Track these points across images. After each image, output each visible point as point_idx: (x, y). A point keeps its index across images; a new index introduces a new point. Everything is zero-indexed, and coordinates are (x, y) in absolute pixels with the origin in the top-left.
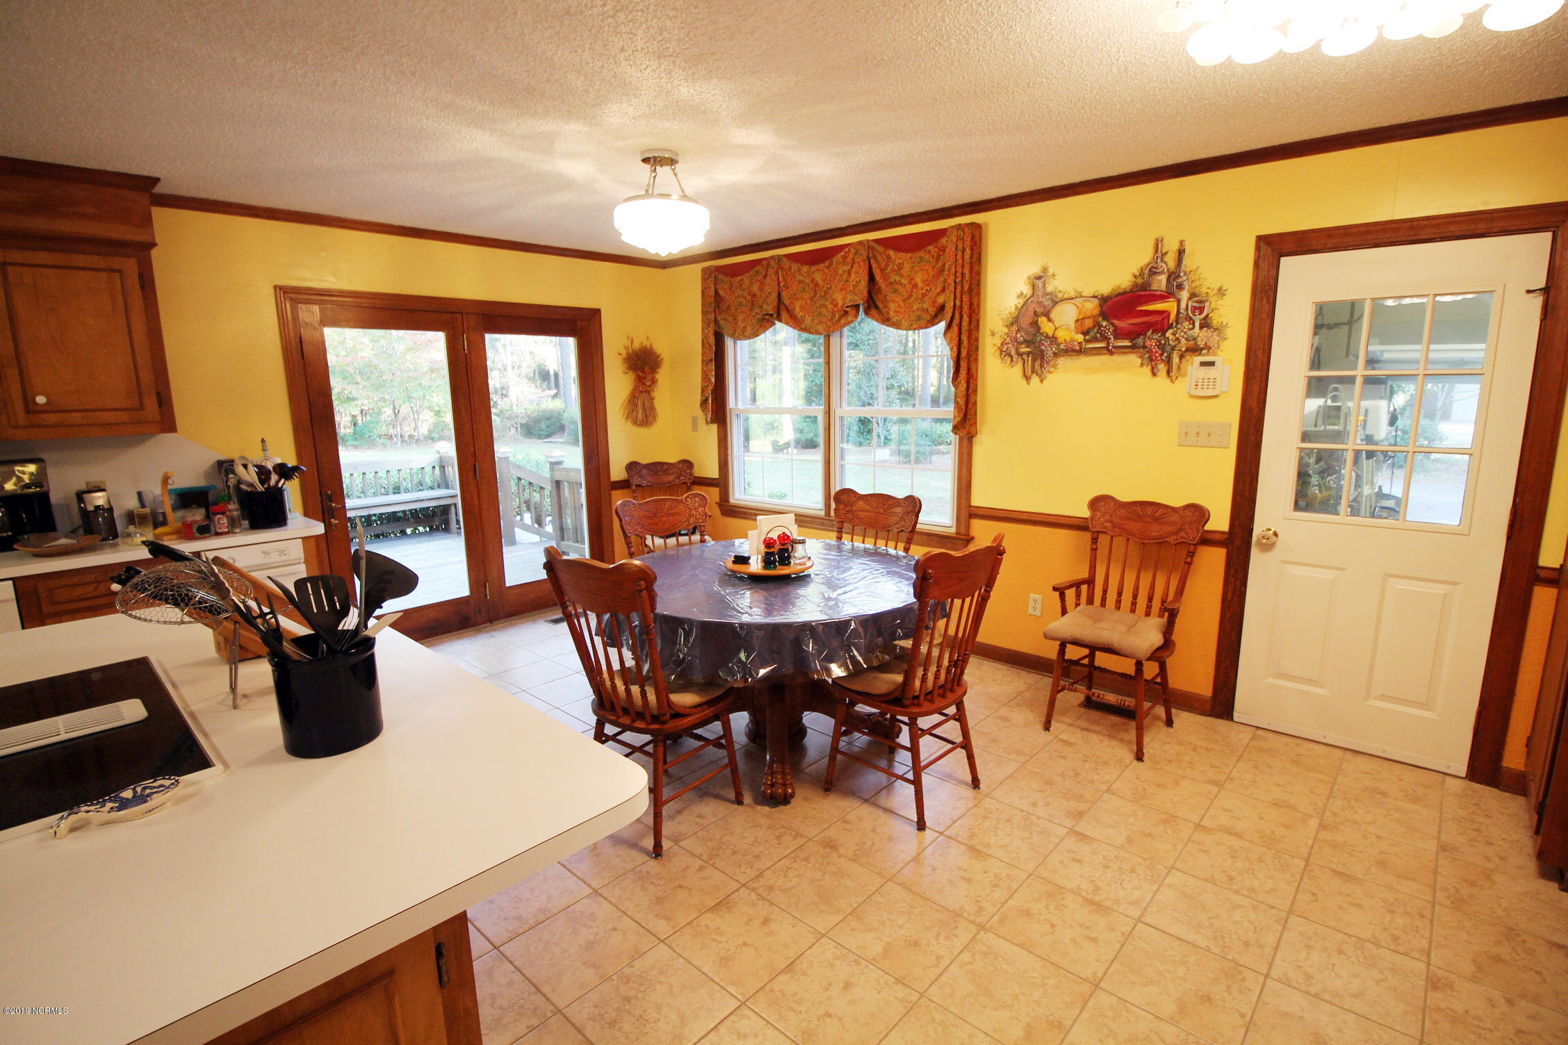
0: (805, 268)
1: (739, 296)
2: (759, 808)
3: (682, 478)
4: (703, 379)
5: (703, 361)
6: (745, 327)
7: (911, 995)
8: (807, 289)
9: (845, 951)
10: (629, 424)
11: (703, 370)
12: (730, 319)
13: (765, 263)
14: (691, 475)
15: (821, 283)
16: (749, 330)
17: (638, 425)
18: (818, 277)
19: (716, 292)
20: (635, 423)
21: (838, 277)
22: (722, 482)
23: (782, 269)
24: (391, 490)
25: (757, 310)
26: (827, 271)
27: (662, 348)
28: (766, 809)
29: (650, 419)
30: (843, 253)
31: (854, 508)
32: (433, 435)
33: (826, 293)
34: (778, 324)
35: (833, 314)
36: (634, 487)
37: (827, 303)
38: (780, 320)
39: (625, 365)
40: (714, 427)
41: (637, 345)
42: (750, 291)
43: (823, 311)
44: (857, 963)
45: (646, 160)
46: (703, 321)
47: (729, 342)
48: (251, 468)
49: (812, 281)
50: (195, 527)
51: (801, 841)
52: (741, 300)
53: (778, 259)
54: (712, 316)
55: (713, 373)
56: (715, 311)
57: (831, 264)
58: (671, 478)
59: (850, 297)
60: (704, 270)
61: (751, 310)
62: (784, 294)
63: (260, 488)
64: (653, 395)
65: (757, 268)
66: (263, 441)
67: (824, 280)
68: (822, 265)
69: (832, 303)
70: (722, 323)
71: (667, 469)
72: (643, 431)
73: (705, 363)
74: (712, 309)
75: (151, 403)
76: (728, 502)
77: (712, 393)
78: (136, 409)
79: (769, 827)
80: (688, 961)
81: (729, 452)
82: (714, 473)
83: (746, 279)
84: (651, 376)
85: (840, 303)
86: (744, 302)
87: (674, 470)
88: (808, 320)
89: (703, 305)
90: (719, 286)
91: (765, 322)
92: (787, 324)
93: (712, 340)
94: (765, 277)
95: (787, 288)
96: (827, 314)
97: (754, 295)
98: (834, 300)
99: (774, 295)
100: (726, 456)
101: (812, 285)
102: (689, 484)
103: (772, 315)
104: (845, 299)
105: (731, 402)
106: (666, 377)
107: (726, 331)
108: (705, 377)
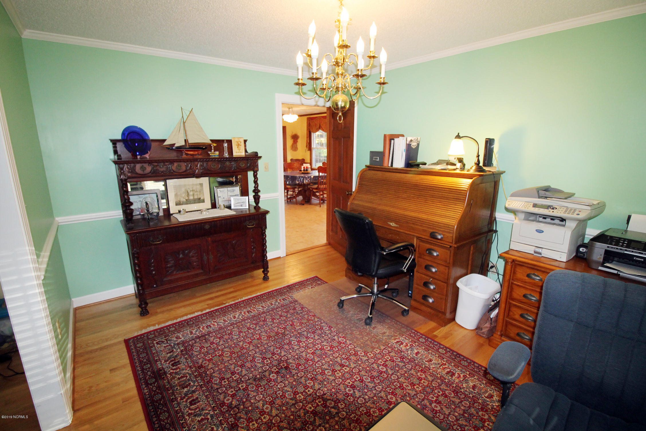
6: (314, 130)
10: (291, 151)
12: (312, 128)
19: (309, 122)
20: (293, 150)
27: (299, 134)
29: (296, 150)
38: (320, 129)
39: (291, 138)
40: (309, 152)
41: (294, 134)
42: (314, 123)
47: (312, 134)
53: (320, 117)
54: (308, 128)
60: (307, 118)
61: (315, 127)
62: (321, 124)
64: (297, 144)
65: (316, 118)
70: (310, 129)
71: (299, 160)
72: (295, 152)
73: (307, 138)
74: (309, 126)
76: (312, 167)
77: (308, 144)
81: (312, 156)
82: (309, 158)
83: (314, 120)
84: (296, 140)
86: (314, 125)
89: (307, 125)
91: (318, 130)
93: (308, 133)
94: (317, 120)
97: (316, 124)
99: (319, 124)
103: (318, 128)
105: (312, 146)
106: (299, 141)
107: (311, 131)
108: (307, 141)
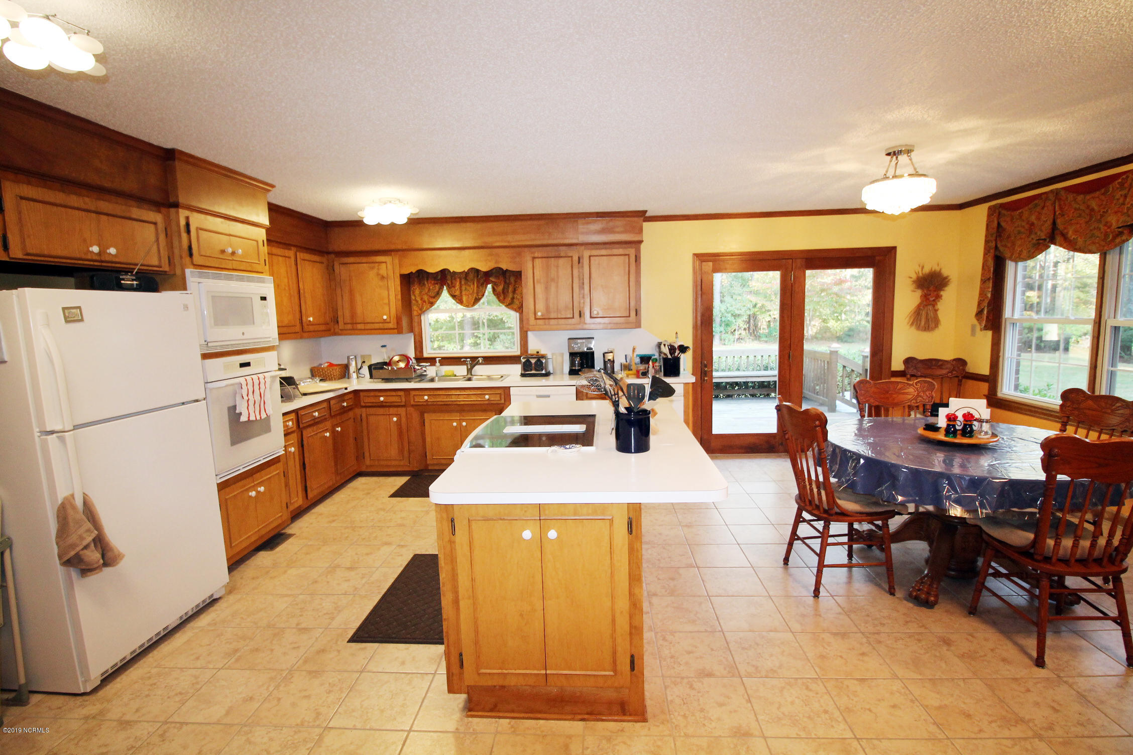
0: (1080, 198)
1: (1018, 227)
2: (905, 602)
3: (954, 372)
4: (980, 294)
5: (982, 280)
6: (1021, 251)
7: (939, 734)
8: (1083, 214)
9: (908, 692)
10: (913, 329)
11: (981, 288)
12: (1009, 245)
13: (1043, 197)
14: (964, 370)
15: (1096, 208)
16: (1025, 253)
17: (922, 330)
18: (1094, 204)
19: (999, 224)
20: (918, 328)
21: (1115, 202)
22: (992, 379)
23: (1060, 200)
24: (762, 368)
25: (1033, 236)
26: (1103, 197)
27: (950, 270)
28: (911, 605)
29: (932, 325)
30: (1120, 180)
31: (1082, 406)
32: (818, 336)
33: (1102, 216)
34: (1053, 246)
35: (1106, 235)
36: (909, 376)
37: (1101, 226)
38: (1055, 244)
39: (914, 285)
40: (990, 334)
41: (927, 270)
42: (1029, 221)
43: (1096, 233)
44: (912, 701)
45: (888, 154)
46: (985, 249)
47: (1010, 266)
48: (666, 346)
49: (1088, 207)
50: (641, 372)
51: (922, 630)
52: (1020, 229)
53: (1056, 192)
54: (993, 244)
55: (990, 290)
56: (996, 240)
57: (1107, 191)
58: (944, 372)
59: (1122, 219)
60: (990, 208)
61: (1028, 237)
62: (1059, 221)
63: (669, 356)
64: (936, 307)
65: (1036, 202)
66: (677, 333)
67: (1100, 206)
68: (1098, 193)
69: (1105, 225)
70: (1001, 249)
71: (942, 365)
72: (926, 336)
73: (984, 281)
74: (994, 238)
75: (633, 314)
76: (996, 395)
77: (988, 306)
78: (627, 317)
79: (904, 614)
80: (800, 646)
81: (1001, 354)
82: (985, 370)
83: (1025, 212)
84: (935, 293)
85: (1114, 225)
86: (1023, 230)
87: (949, 366)
88: (1080, 242)
89: (986, 236)
90: (1001, 219)
91: (1040, 246)
92: (1061, 246)
93: (991, 263)
94: (1043, 208)
95: (1063, 215)
96: (1099, 235)
97: (1033, 224)
98: (1107, 222)
99: (1049, 223)
100: (998, 357)
101: (1087, 211)
102: (960, 378)
103: (1045, 240)
104: (1118, 221)
105: (1007, 313)
106: (949, 296)
107: (1007, 254)
108: (982, 293)
